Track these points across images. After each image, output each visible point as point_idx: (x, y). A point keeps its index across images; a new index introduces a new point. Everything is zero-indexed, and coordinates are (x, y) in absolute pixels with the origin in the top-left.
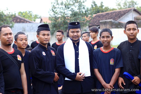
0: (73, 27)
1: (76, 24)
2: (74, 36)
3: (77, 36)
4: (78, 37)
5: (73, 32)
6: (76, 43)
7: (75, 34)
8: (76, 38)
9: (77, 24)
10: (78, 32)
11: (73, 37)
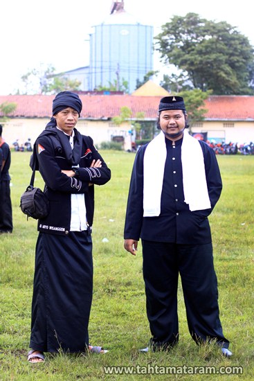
0: (167, 107)
1: (174, 99)
2: (169, 126)
3: (176, 125)
4: (178, 127)
5: (168, 117)
6: (174, 141)
7: (172, 121)
8: (173, 130)
9: (174, 101)
10: (177, 117)
11: (167, 128)
